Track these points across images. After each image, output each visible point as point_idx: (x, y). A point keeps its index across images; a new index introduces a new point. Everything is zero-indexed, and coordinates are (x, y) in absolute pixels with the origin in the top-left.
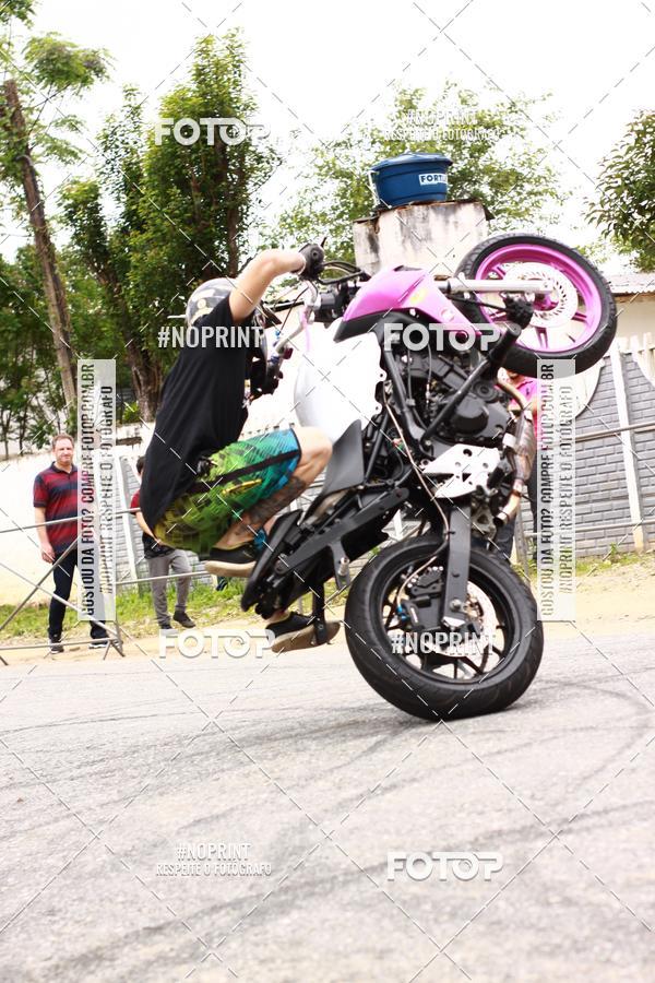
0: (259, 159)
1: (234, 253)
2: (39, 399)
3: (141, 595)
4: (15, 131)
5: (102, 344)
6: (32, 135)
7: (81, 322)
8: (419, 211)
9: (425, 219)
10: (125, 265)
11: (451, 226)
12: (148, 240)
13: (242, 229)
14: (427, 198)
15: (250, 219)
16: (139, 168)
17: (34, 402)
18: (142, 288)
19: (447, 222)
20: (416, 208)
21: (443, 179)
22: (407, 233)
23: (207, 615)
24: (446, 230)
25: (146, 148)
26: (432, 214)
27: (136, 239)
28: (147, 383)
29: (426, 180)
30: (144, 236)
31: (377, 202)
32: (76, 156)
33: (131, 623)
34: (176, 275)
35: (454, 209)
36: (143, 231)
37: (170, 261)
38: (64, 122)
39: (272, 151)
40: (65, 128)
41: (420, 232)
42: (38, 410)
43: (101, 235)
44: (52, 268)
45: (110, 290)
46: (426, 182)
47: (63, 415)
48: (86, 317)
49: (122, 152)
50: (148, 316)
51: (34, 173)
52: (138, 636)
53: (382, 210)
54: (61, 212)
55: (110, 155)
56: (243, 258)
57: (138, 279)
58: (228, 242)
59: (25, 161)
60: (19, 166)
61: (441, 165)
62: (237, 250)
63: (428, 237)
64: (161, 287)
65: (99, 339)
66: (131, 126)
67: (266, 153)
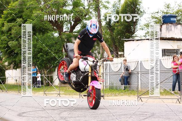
0: (141, 12)
1: (135, 29)
2: (96, 52)
3: (109, 89)
4: (97, 2)
5: (108, 43)
6: (100, 4)
7: (105, 39)
8: (170, 25)
9: (171, 26)
10: (114, 29)
11: (176, 28)
12: (119, 25)
13: (137, 25)
14: (172, 23)
15: (138, 23)
16: (119, 11)
17: (95, 52)
18: (117, 33)
19: (175, 27)
20: (169, 24)
21: (175, 19)
22: (167, 29)
23: (121, 94)
24: (175, 29)
25: (121, 8)
26: (172, 26)
27: (117, 24)
28: (116, 51)
29: (172, 19)
30: (118, 24)
31: (162, 22)
32: (108, 8)
33: (107, 94)
34: (123, 32)
35: (177, 25)
36: (118, 23)
37: (122, 29)
38: (106, 2)
39: (144, 11)
40: (106, 3)
41: (170, 29)
42: (95, 54)
43: (111, 23)
44: (101, 28)
45: (111, 33)
46: (172, 20)
47: (100, 55)
48: (106, 38)
49: (116, 8)
50: (117, 38)
51: (100, 10)
52: (108, 96)
53: (163, 24)
54: (104, 18)
55: (114, 8)
56: (136, 30)
57: (116, 32)
58: (134, 26)
59: (98, 8)
60: (97, 9)
61: (175, 17)
62: (135, 28)
63: (171, 30)
64: (120, 33)
65: (108, 42)
66: (118, 4)
67: (143, 11)
